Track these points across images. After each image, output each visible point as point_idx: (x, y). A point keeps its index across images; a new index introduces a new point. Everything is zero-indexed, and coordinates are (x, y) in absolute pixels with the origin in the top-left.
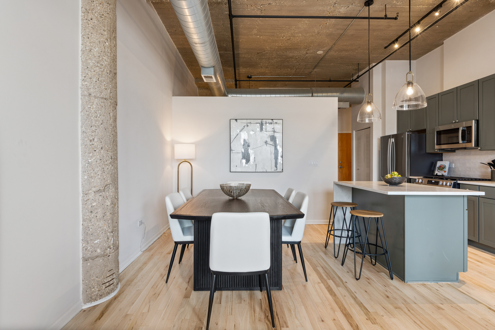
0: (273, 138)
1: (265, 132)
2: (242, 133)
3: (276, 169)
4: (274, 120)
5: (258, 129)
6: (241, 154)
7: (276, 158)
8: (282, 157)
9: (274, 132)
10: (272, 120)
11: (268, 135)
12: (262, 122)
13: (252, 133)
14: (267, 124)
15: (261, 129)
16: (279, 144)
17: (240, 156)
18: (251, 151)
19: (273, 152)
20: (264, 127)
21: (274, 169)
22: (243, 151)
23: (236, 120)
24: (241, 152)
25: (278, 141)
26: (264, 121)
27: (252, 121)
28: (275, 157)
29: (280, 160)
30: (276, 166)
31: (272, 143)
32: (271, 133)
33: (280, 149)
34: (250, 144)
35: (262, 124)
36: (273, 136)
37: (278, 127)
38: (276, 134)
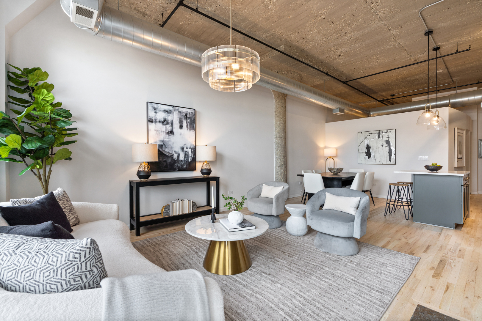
0: (388, 142)
1: (382, 139)
2: (365, 140)
3: (390, 162)
4: (389, 130)
5: (377, 137)
6: (365, 153)
7: (390, 155)
8: (395, 154)
9: (389, 138)
10: (387, 130)
11: (384, 140)
12: (379, 132)
13: (372, 139)
14: (383, 133)
15: (379, 137)
16: (392, 145)
17: (365, 154)
18: (371, 151)
19: (388, 151)
20: (381, 135)
21: (388, 162)
22: (366, 151)
23: (362, 133)
24: (365, 152)
25: (392, 144)
26: (381, 132)
27: (372, 132)
29: (393, 156)
30: (390, 161)
31: (387, 145)
32: (387, 139)
33: (393, 149)
34: (371, 147)
35: (379, 134)
37: (392, 135)
38: (390, 140)
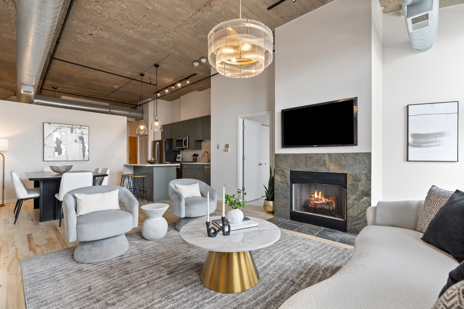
0: (81, 139)
1: (75, 134)
2: (54, 133)
4: (82, 127)
5: (69, 132)
6: (54, 148)
7: (84, 152)
8: (88, 151)
9: (82, 134)
10: (81, 126)
11: (78, 136)
12: (72, 127)
13: (63, 134)
14: (77, 129)
15: (72, 132)
16: (86, 142)
17: (54, 149)
18: (62, 146)
19: (82, 147)
20: (74, 130)
21: (82, 158)
22: (56, 146)
23: (49, 123)
24: (54, 147)
25: (86, 140)
26: (74, 126)
27: (64, 125)
28: (83, 150)
29: (87, 153)
30: (84, 157)
31: (80, 141)
32: (81, 135)
33: (86, 146)
34: (62, 141)
35: (72, 129)
36: (82, 137)
37: (86, 131)
38: (83, 136)
